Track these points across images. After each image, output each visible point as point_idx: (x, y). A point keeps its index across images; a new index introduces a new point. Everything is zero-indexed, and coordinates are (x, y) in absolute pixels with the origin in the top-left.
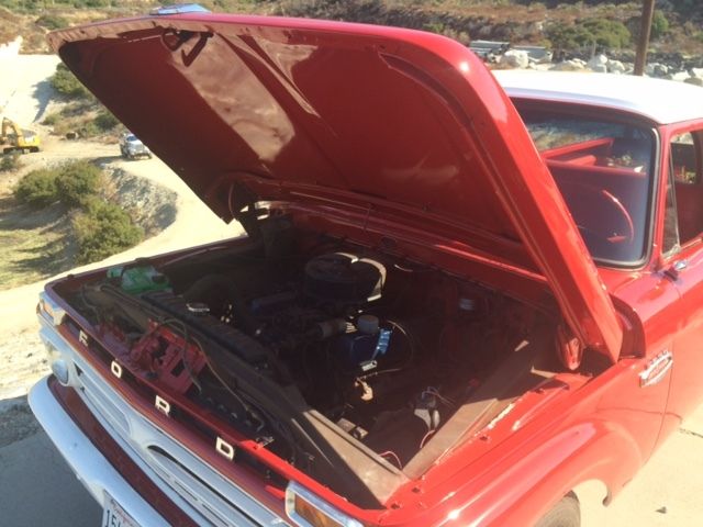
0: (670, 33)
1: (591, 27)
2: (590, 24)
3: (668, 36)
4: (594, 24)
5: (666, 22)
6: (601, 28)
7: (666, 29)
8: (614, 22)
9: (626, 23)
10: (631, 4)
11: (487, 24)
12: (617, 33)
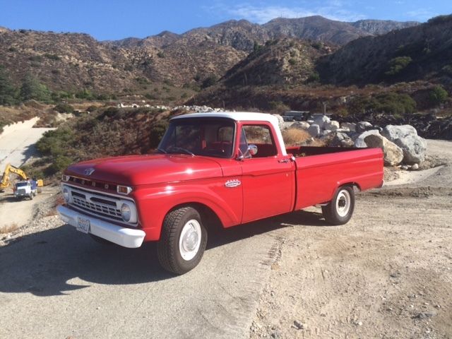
0: (449, 101)
1: (380, 99)
2: (381, 97)
3: (447, 103)
4: (384, 97)
5: (446, 93)
6: (389, 99)
7: (445, 98)
8: (401, 94)
9: (412, 95)
10: (418, 81)
11: (306, 100)
12: (403, 102)
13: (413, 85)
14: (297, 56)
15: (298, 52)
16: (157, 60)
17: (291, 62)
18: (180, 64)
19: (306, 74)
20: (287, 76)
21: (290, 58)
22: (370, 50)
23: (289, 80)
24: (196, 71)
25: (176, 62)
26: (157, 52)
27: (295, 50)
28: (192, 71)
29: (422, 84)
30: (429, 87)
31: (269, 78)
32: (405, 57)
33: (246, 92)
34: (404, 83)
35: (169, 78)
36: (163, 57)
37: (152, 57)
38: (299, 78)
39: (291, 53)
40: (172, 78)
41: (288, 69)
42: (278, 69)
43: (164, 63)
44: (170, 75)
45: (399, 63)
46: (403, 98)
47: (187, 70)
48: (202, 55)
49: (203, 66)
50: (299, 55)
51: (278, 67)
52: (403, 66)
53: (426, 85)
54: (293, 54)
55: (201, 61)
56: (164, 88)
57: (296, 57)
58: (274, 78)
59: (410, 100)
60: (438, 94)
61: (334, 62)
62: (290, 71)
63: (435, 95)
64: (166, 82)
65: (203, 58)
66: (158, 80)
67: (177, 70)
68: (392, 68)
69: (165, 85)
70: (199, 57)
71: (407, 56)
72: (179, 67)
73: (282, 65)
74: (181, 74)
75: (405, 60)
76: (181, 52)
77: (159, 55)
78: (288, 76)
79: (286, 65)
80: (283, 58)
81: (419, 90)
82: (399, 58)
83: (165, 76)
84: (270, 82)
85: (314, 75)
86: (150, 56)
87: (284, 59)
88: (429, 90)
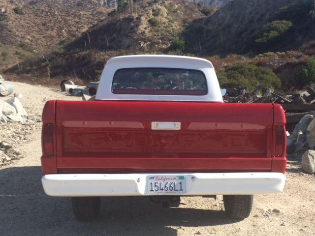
13: (282, 56)
14: (162, 15)
15: (164, 11)
16: (13, 16)
17: (152, 23)
18: (44, 25)
19: (169, 40)
20: (142, 40)
21: (152, 17)
22: (251, 13)
23: (145, 46)
24: (65, 35)
25: (38, 21)
26: (14, 7)
27: (159, 7)
28: (59, 35)
29: (293, 56)
30: (302, 59)
31: (120, 41)
32: (284, 21)
33: (84, 58)
34: (272, 53)
35: (27, 41)
36: (22, 14)
37: (5, 12)
38: (158, 43)
39: (153, 11)
40: (31, 41)
41: (147, 31)
42: (133, 30)
43: (22, 22)
44: (29, 37)
45: (275, 29)
46: (263, 73)
47: (54, 33)
48: (75, 16)
49: (75, 29)
50: (165, 15)
51: (133, 28)
52: (280, 32)
53: (298, 57)
54: (156, 13)
55: (73, 23)
56: (17, 53)
57: (160, 17)
58: (126, 41)
59: (272, 77)
60: (309, 70)
61: (210, 27)
62: (148, 34)
63: (306, 71)
64: (22, 46)
65: (77, 20)
66: (11, 43)
67: (40, 32)
68: (266, 34)
69: (20, 50)
70: (70, 18)
71: (287, 20)
72: (42, 28)
73: (137, 26)
74: (44, 37)
75: (284, 25)
76: (47, 9)
77: (16, 11)
78: (144, 40)
79: (144, 26)
80: (141, 16)
81: (288, 64)
82: (278, 21)
83: (22, 38)
84: (120, 48)
85: (178, 42)
86: (3, 10)
87: (143, 18)
88: (301, 63)
